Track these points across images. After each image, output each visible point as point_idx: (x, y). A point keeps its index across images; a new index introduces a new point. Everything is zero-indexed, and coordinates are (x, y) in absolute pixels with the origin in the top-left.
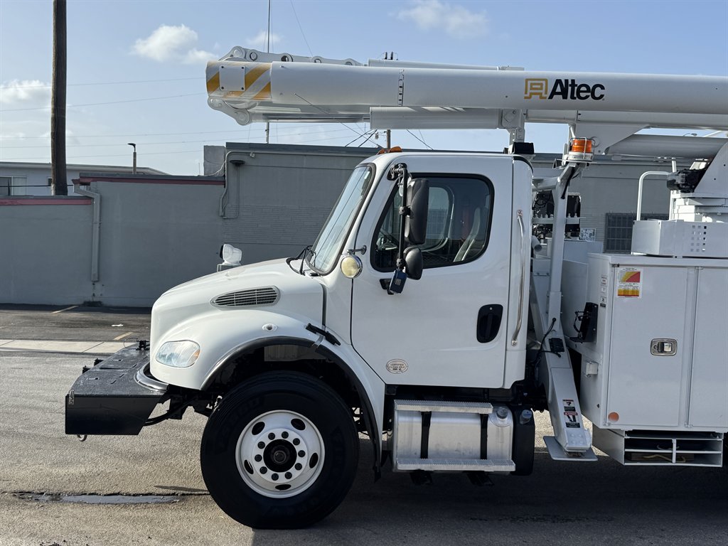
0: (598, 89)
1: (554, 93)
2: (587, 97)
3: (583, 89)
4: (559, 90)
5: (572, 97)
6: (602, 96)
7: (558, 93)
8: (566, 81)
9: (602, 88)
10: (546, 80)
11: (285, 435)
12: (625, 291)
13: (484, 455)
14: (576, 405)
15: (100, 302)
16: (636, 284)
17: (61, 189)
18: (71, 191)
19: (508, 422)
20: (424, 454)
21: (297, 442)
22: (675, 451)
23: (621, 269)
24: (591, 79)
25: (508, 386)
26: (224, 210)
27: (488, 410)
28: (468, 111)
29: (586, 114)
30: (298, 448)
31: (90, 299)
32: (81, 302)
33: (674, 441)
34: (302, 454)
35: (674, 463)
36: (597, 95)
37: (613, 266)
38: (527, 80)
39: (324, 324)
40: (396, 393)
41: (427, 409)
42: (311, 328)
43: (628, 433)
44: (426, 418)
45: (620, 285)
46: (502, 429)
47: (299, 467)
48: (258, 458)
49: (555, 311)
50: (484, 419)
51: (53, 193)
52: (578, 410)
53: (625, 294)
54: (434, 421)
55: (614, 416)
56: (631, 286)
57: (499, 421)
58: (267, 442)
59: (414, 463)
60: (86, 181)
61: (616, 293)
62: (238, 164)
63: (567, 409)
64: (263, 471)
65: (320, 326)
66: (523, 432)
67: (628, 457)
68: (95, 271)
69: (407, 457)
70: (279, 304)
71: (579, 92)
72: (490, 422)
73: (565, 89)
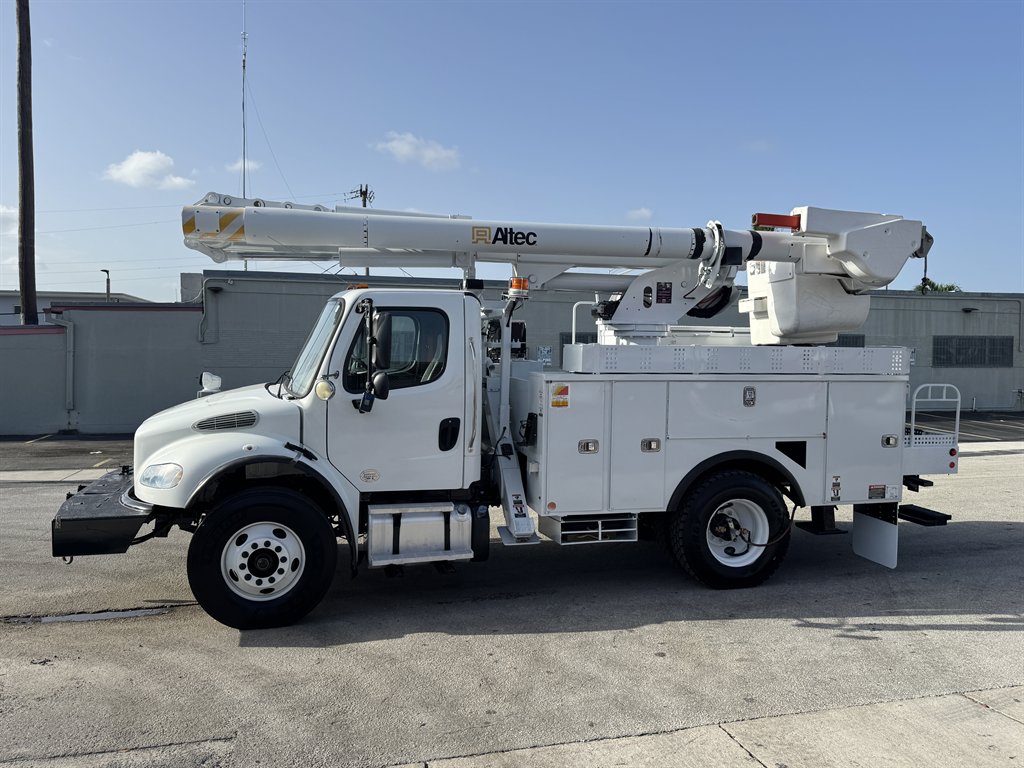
0: (531, 237)
1: (496, 239)
2: (523, 243)
3: (520, 236)
4: (500, 236)
5: (511, 243)
6: (535, 242)
7: (500, 239)
8: (506, 229)
9: (535, 235)
10: (489, 228)
11: (267, 544)
12: (557, 402)
13: (447, 546)
14: (523, 498)
15: (76, 430)
16: (566, 396)
17: (31, 318)
18: (42, 319)
19: (468, 517)
20: (396, 550)
21: (279, 549)
22: (600, 531)
23: (553, 384)
24: (526, 228)
25: (467, 487)
26: (203, 335)
27: (450, 508)
28: (426, 253)
29: (524, 257)
30: (280, 555)
31: (65, 427)
32: (56, 431)
33: (600, 522)
34: (284, 560)
35: (600, 540)
36: (531, 241)
37: (547, 382)
38: (474, 228)
39: (301, 442)
40: (369, 499)
41: (397, 511)
42: (289, 446)
43: (564, 518)
44: (397, 519)
45: (552, 398)
46: (462, 524)
47: (281, 571)
48: (242, 567)
49: (505, 421)
50: (447, 516)
51: (22, 323)
52: (524, 502)
53: (557, 405)
54: (403, 520)
55: (552, 505)
56: (561, 399)
57: (460, 517)
58: (251, 551)
59: (387, 559)
60: (58, 309)
61: (550, 404)
62: (216, 291)
63: (515, 502)
64: (248, 577)
65: (298, 444)
66: (480, 525)
67: (565, 538)
68: (70, 399)
69: (381, 555)
70: (258, 426)
71: (516, 238)
72: (452, 519)
73: (505, 235)
